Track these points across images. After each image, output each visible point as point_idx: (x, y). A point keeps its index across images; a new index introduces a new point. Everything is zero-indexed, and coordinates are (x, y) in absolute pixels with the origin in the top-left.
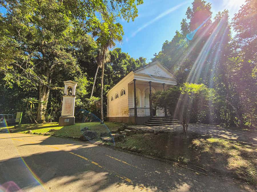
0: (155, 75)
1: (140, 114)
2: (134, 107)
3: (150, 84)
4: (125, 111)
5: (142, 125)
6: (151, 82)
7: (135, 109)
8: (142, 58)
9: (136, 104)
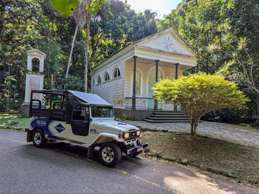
0: (166, 50)
1: (140, 105)
2: (132, 97)
3: (157, 63)
4: (119, 101)
5: (141, 120)
6: (159, 60)
7: (134, 99)
8: (149, 11)
9: (134, 92)
